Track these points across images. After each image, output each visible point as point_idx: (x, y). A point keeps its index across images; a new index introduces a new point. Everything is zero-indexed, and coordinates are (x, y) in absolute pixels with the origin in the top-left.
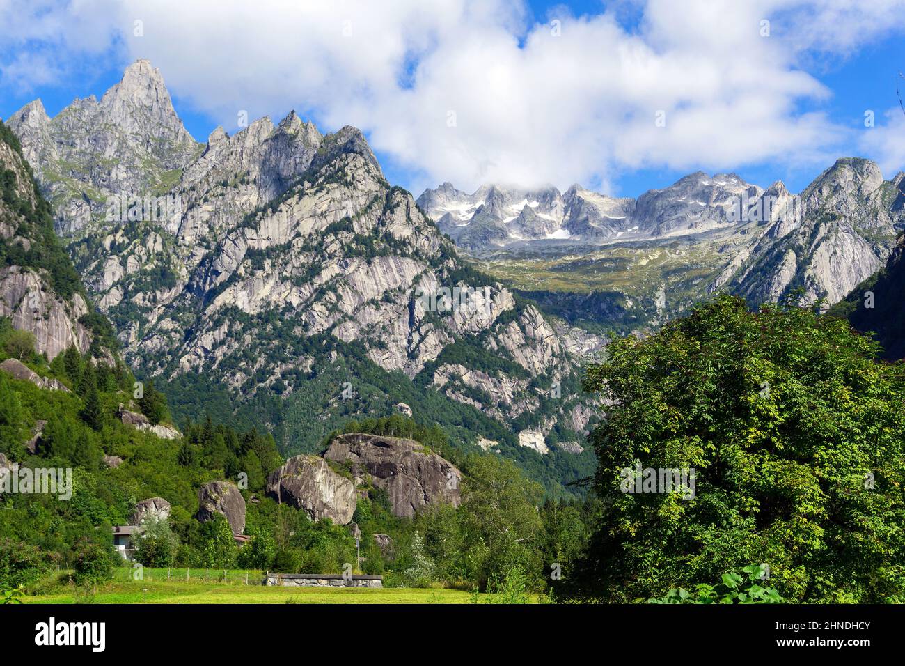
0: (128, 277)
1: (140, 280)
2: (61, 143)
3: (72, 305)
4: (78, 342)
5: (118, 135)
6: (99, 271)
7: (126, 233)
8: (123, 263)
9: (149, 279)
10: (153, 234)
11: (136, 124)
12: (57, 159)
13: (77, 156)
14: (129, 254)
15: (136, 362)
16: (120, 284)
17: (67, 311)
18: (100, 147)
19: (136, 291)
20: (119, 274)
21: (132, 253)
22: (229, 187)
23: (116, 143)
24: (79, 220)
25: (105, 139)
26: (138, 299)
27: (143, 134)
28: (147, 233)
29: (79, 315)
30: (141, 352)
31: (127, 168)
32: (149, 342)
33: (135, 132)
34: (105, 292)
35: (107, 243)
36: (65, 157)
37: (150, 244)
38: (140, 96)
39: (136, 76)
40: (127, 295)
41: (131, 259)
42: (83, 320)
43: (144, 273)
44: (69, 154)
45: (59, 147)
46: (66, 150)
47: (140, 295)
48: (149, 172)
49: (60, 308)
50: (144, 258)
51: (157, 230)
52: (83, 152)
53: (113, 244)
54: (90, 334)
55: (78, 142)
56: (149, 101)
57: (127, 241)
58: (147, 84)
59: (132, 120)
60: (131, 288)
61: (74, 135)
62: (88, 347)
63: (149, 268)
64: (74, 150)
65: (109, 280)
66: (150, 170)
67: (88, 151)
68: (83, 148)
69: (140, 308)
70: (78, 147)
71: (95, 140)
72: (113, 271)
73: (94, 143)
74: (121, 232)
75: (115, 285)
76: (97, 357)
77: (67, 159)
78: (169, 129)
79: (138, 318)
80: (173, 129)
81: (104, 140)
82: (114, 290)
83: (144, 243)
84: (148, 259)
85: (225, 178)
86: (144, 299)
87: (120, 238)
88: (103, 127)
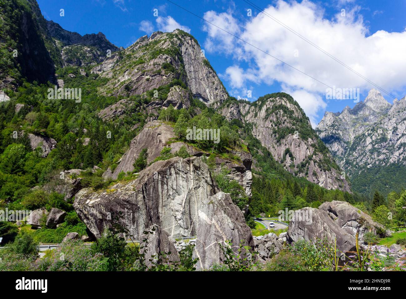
0: (373, 141)
1: (376, 141)
3: (308, 142)
4: (310, 152)
6: (365, 141)
7: (372, 130)
8: (371, 138)
9: (379, 140)
10: (379, 129)
14: (373, 135)
15: (377, 163)
16: (371, 143)
17: (306, 143)
19: (375, 144)
20: (370, 141)
21: (374, 135)
24: (361, 131)
26: (376, 146)
27: (376, 106)
28: (377, 129)
29: (310, 144)
30: (378, 160)
32: (380, 157)
33: (374, 106)
34: (367, 146)
35: (366, 134)
37: (379, 132)
38: (374, 98)
39: (372, 93)
40: (373, 146)
41: (373, 137)
42: (312, 145)
43: (378, 139)
47: (377, 145)
49: (303, 143)
50: (377, 136)
51: (380, 128)
53: (368, 133)
54: (314, 149)
57: (372, 132)
60: (374, 144)
62: (313, 152)
63: (379, 138)
65: (368, 143)
69: (377, 148)
72: (369, 140)
74: (370, 130)
75: (369, 144)
76: (315, 155)
79: (377, 151)
82: (369, 145)
83: (377, 132)
84: (379, 135)
86: (378, 146)
87: (370, 132)
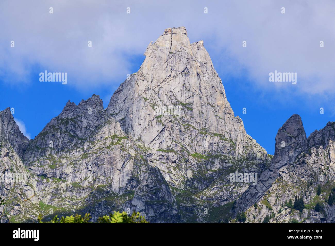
2: (45, 176)
5: (133, 153)
11: (166, 134)
12: (35, 201)
13: (68, 194)
18: (105, 175)
22: (305, 211)
23: (129, 166)
25: (112, 161)
27: (178, 149)
31: (147, 203)
33: (164, 146)
36: (49, 197)
38: (172, 88)
39: (165, 57)
44: (56, 193)
45: (40, 183)
46: (51, 186)
48: (186, 208)
52: (76, 187)
55: (69, 170)
56: (187, 94)
58: (182, 69)
59: (160, 128)
61: (64, 161)
64: (63, 185)
66: (188, 205)
67: (86, 184)
68: (77, 180)
70: (70, 179)
71: (96, 164)
73: (95, 169)
77: (51, 200)
78: (222, 137)
80: (227, 136)
81: (109, 162)
85: (299, 196)
88: (108, 142)
